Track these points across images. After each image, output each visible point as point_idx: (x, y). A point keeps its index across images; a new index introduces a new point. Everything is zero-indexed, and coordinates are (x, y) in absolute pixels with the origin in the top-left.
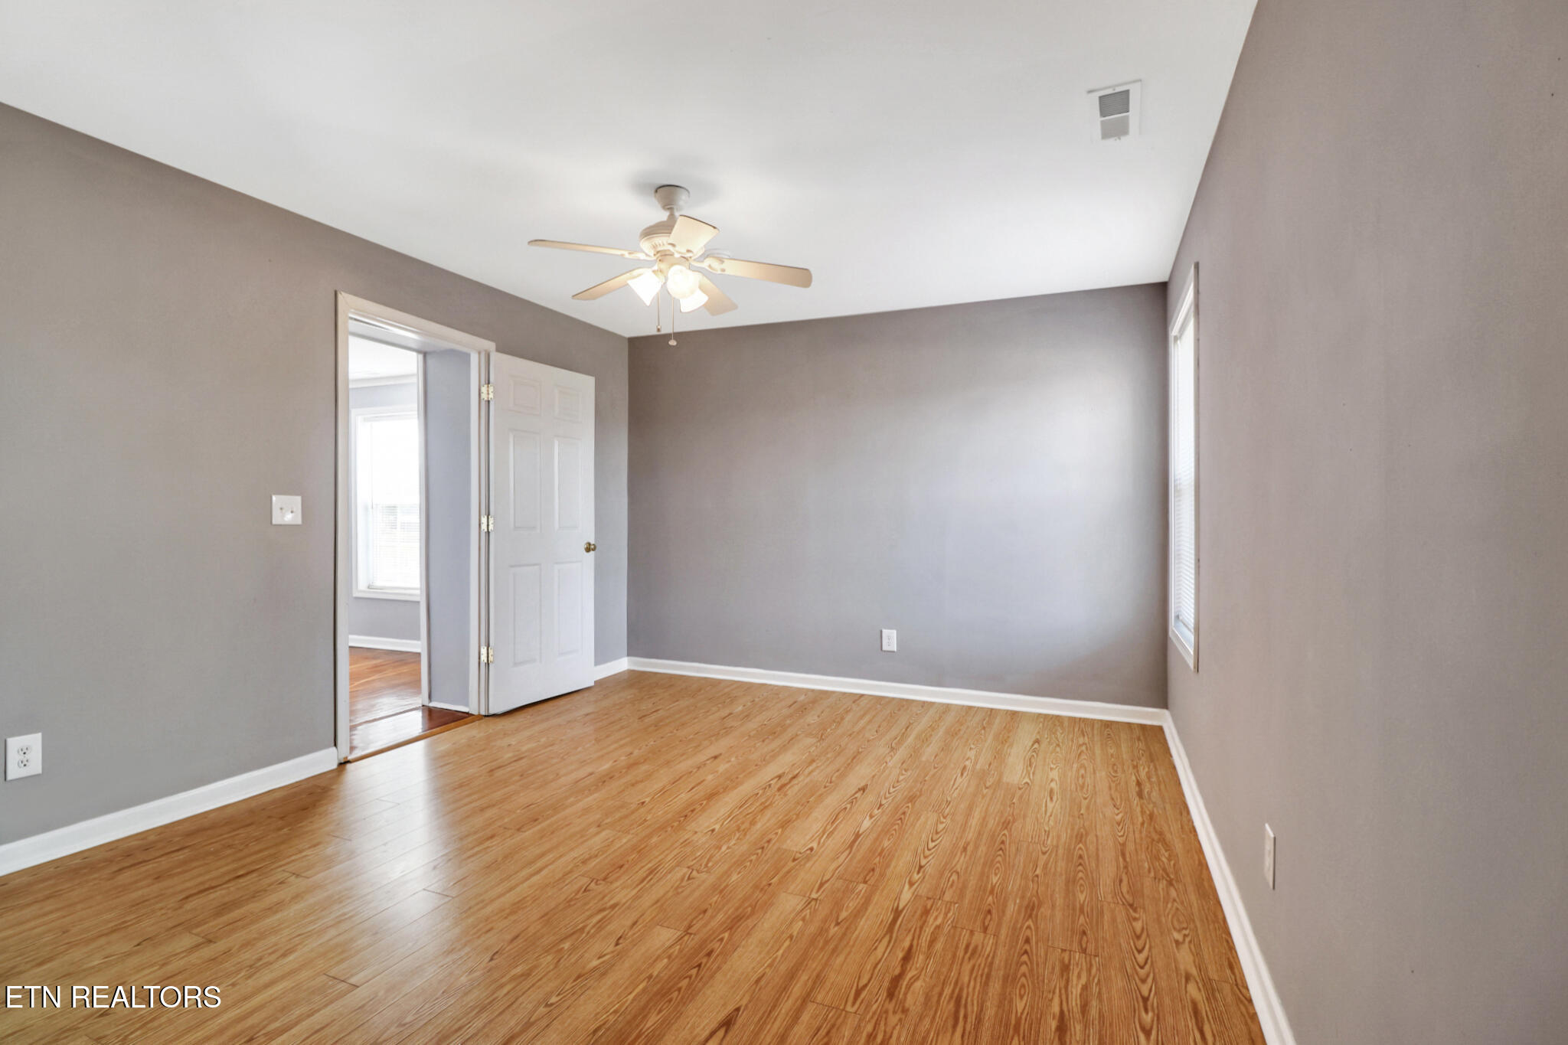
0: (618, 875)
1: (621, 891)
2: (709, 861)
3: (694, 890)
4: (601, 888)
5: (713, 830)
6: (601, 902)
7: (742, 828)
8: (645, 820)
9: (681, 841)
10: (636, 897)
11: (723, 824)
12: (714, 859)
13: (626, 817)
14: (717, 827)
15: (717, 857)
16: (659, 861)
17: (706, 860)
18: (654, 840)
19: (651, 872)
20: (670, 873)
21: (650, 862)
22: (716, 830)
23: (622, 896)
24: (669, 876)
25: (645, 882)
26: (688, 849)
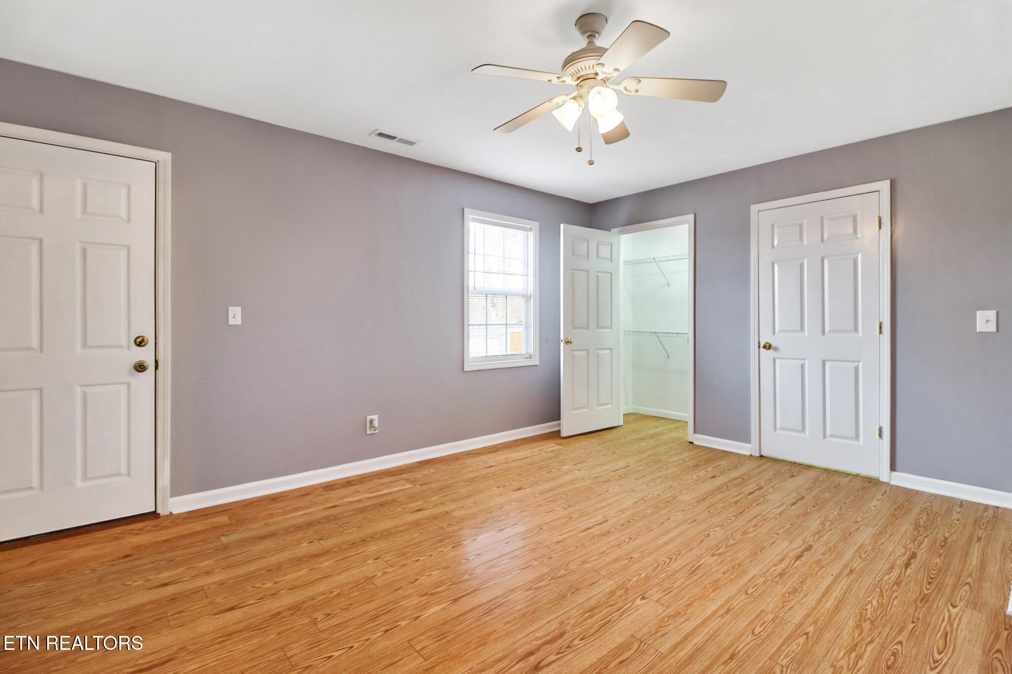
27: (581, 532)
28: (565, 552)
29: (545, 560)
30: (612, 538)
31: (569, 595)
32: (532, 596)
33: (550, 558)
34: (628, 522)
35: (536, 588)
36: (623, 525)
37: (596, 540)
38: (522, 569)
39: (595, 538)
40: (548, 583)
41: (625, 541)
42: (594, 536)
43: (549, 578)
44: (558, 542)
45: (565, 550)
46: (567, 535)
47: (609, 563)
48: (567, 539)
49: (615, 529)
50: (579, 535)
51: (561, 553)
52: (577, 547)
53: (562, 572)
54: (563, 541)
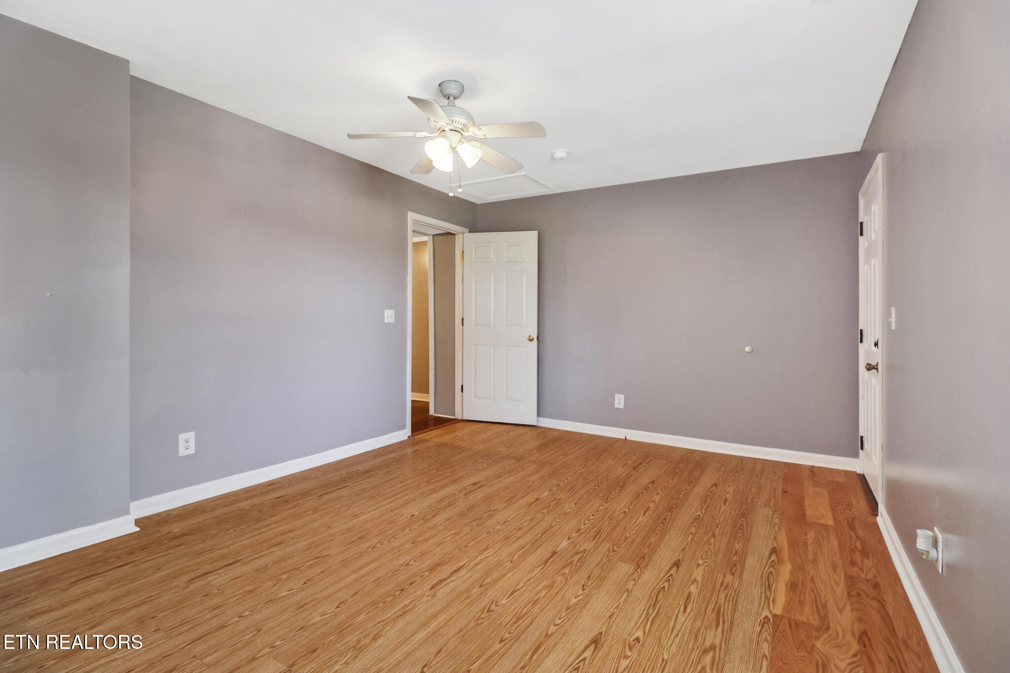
27: (464, 565)
28: (476, 541)
29: (492, 530)
30: (428, 563)
31: (466, 511)
32: (491, 507)
33: (488, 533)
34: (402, 590)
35: (490, 511)
36: (411, 584)
37: (447, 557)
38: (508, 521)
39: (447, 560)
40: (484, 515)
41: (415, 561)
42: (449, 562)
43: (483, 518)
44: (487, 549)
45: (478, 542)
46: (480, 558)
47: (434, 536)
48: (478, 554)
49: (423, 576)
50: (467, 561)
51: (480, 538)
52: (466, 547)
53: (474, 523)
54: (482, 551)
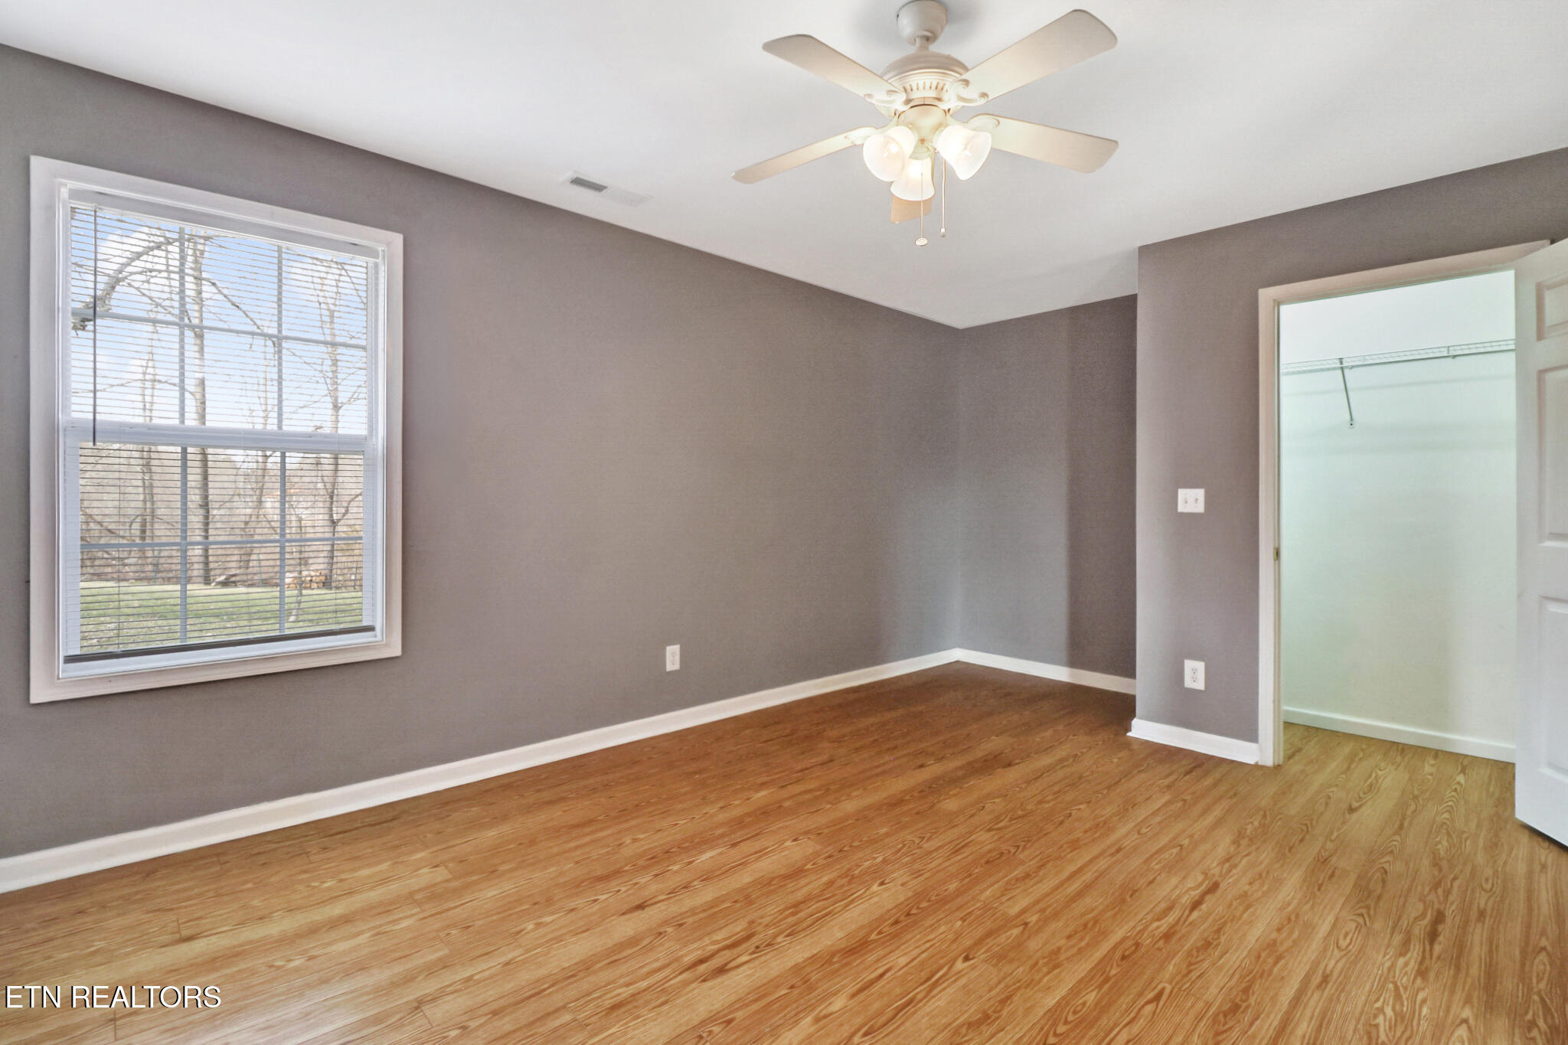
0: (990, 855)
1: (985, 841)
2: (900, 850)
3: (922, 828)
4: (1004, 847)
5: (882, 884)
6: (1001, 835)
7: (847, 879)
8: (963, 919)
9: (922, 878)
10: (971, 833)
11: (866, 891)
12: (895, 850)
13: (989, 934)
14: (875, 888)
15: (890, 852)
16: (949, 860)
17: (902, 851)
18: (953, 886)
19: (957, 852)
20: (940, 846)
21: (959, 861)
22: (876, 884)
23: (983, 836)
24: (940, 844)
25: (963, 844)
26: (917, 866)
